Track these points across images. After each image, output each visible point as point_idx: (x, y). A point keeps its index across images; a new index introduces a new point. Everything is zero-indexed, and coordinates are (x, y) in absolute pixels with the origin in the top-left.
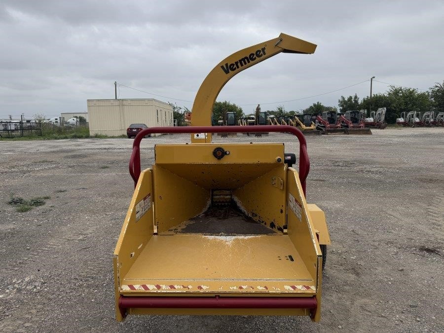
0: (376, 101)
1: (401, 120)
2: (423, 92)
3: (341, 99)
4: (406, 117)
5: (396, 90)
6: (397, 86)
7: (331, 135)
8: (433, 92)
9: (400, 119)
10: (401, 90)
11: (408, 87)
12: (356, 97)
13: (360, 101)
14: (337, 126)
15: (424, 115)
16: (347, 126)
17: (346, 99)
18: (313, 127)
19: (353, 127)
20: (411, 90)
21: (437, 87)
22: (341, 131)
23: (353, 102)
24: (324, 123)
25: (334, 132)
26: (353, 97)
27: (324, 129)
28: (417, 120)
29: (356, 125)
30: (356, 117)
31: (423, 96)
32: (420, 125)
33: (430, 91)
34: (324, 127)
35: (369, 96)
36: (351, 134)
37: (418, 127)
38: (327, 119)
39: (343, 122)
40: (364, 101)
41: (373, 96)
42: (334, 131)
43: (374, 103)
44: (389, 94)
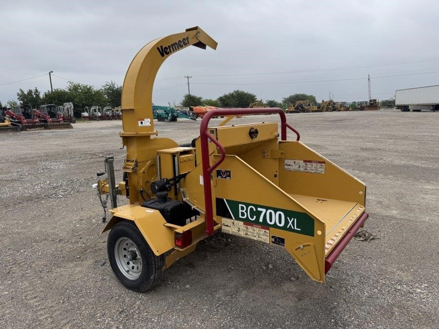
0: (58, 95)
1: (86, 114)
2: (98, 89)
3: (20, 93)
4: (90, 112)
5: (75, 86)
6: (76, 82)
7: (32, 131)
8: (105, 89)
9: (84, 113)
10: (80, 86)
11: (85, 84)
12: (37, 91)
13: (42, 96)
14: (35, 121)
15: (104, 110)
16: (46, 121)
17: (26, 93)
18: (7, 123)
19: (53, 122)
20: (88, 87)
21: (107, 85)
22: (41, 126)
23: (34, 96)
24: (19, 118)
25: (33, 128)
26: (33, 91)
27: (20, 125)
28: (100, 114)
29: (54, 119)
30: (52, 111)
31: (98, 93)
32: (102, 118)
33: (103, 89)
34: (20, 122)
35: (50, 90)
36: (52, 129)
37: (101, 120)
38: (21, 113)
39: (39, 117)
40: (46, 95)
41: (54, 91)
42: (34, 126)
43: (57, 98)
44: (70, 90)
